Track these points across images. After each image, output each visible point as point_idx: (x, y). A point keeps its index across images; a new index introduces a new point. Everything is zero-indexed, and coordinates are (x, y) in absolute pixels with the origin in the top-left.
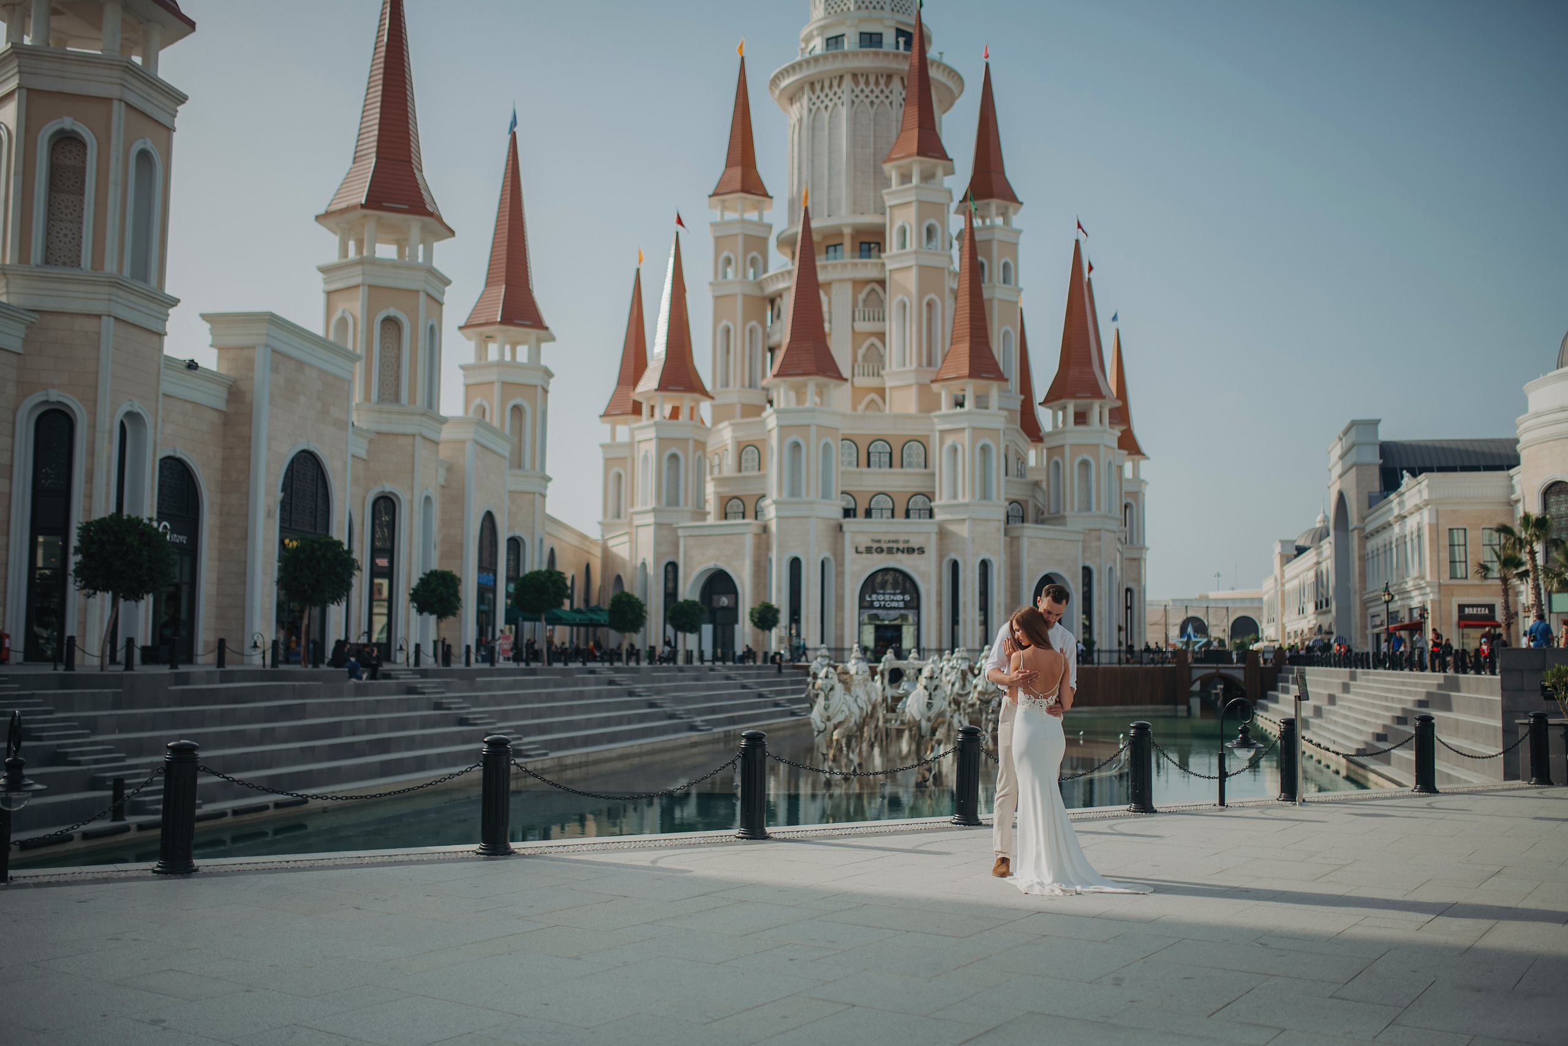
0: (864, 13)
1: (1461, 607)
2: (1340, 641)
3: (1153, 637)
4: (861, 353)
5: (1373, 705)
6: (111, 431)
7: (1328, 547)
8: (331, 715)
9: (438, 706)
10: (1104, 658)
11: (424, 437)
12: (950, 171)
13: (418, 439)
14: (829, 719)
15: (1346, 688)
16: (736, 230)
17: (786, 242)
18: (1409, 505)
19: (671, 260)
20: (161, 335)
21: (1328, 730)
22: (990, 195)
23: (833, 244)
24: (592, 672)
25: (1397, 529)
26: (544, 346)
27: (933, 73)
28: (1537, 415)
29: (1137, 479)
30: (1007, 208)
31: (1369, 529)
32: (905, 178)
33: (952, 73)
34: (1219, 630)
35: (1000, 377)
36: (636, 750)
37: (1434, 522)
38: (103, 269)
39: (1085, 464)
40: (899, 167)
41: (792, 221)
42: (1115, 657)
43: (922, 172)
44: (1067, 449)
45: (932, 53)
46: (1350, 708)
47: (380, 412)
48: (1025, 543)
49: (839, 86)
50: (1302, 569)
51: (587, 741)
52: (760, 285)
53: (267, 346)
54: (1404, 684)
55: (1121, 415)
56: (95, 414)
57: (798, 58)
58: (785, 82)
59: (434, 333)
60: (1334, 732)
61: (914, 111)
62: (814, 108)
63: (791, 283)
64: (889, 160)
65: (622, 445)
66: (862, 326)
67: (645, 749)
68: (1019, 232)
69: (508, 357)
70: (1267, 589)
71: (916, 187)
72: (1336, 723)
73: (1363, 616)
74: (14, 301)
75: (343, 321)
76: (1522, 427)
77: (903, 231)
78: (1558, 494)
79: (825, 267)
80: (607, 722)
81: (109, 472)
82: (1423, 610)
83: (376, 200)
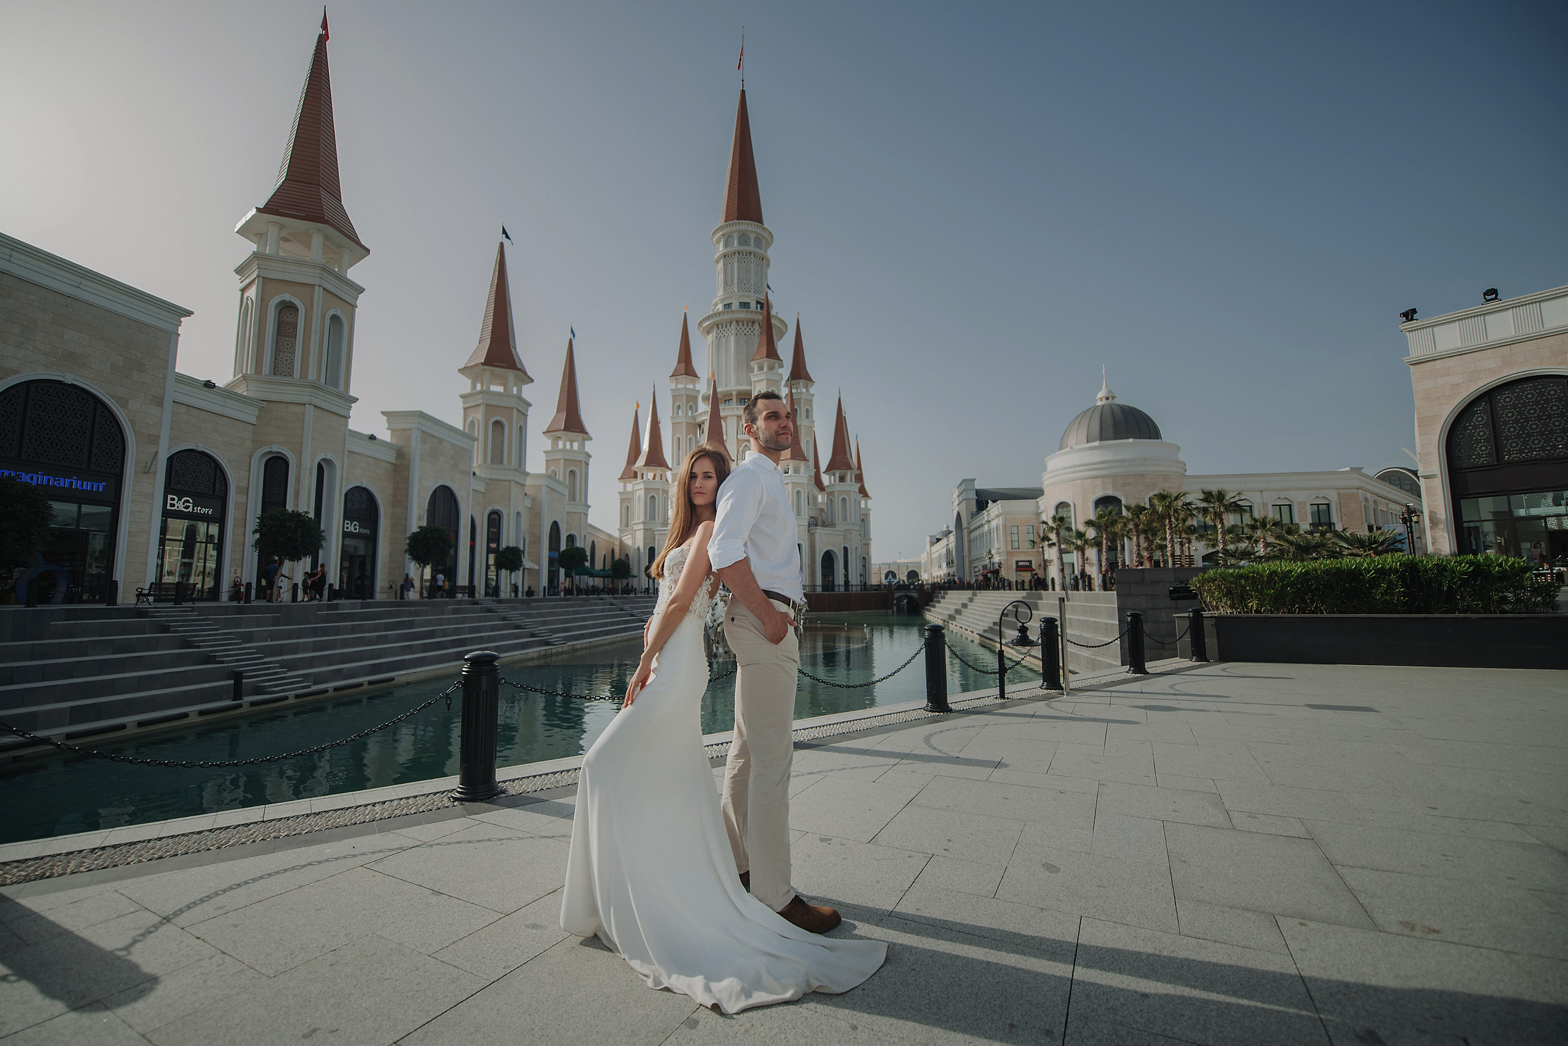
0: (741, 293)
1: (1017, 562)
2: (960, 579)
3: (874, 581)
4: (741, 449)
5: (988, 608)
6: (311, 469)
7: (952, 538)
8: (432, 626)
9: (504, 619)
10: (854, 588)
11: (516, 482)
12: (781, 366)
13: (513, 483)
14: (715, 621)
15: (971, 600)
16: (683, 392)
17: (705, 398)
18: (993, 515)
19: (651, 405)
20: (347, 417)
21: (965, 620)
22: (800, 378)
23: (728, 399)
24: (602, 599)
25: (986, 527)
26: (587, 443)
27: (773, 321)
28: (1052, 471)
29: (867, 509)
30: (807, 384)
31: (971, 528)
32: (761, 368)
33: (782, 321)
34: (903, 577)
35: (805, 459)
36: (620, 639)
37: (1004, 522)
38: (307, 378)
39: (844, 500)
40: (758, 363)
41: (709, 389)
42: (859, 588)
43: (768, 366)
44: (836, 493)
45: (773, 313)
46: (975, 609)
47: (492, 468)
48: (817, 536)
49: (730, 326)
50: (940, 548)
51: (592, 635)
52: (694, 418)
53: (418, 429)
54: (1002, 597)
55: (859, 478)
56: (301, 459)
57: (711, 313)
58: (705, 324)
59: (522, 430)
60: (968, 621)
61: (765, 337)
62: (719, 337)
63: (707, 417)
64: (753, 360)
65: (629, 492)
67: (624, 638)
68: (813, 395)
69: (568, 447)
70: (924, 558)
71: (766, 372)
72: (968, 617)
73: (970, 568)
74: (251, 395)
75: (472, 423)
76: (1045, 478)
78: (1063, 508)
79: (724, 409)
80: (606, 625)
81: (309, 492)
82: (1000, 564)
83: (489, 361)
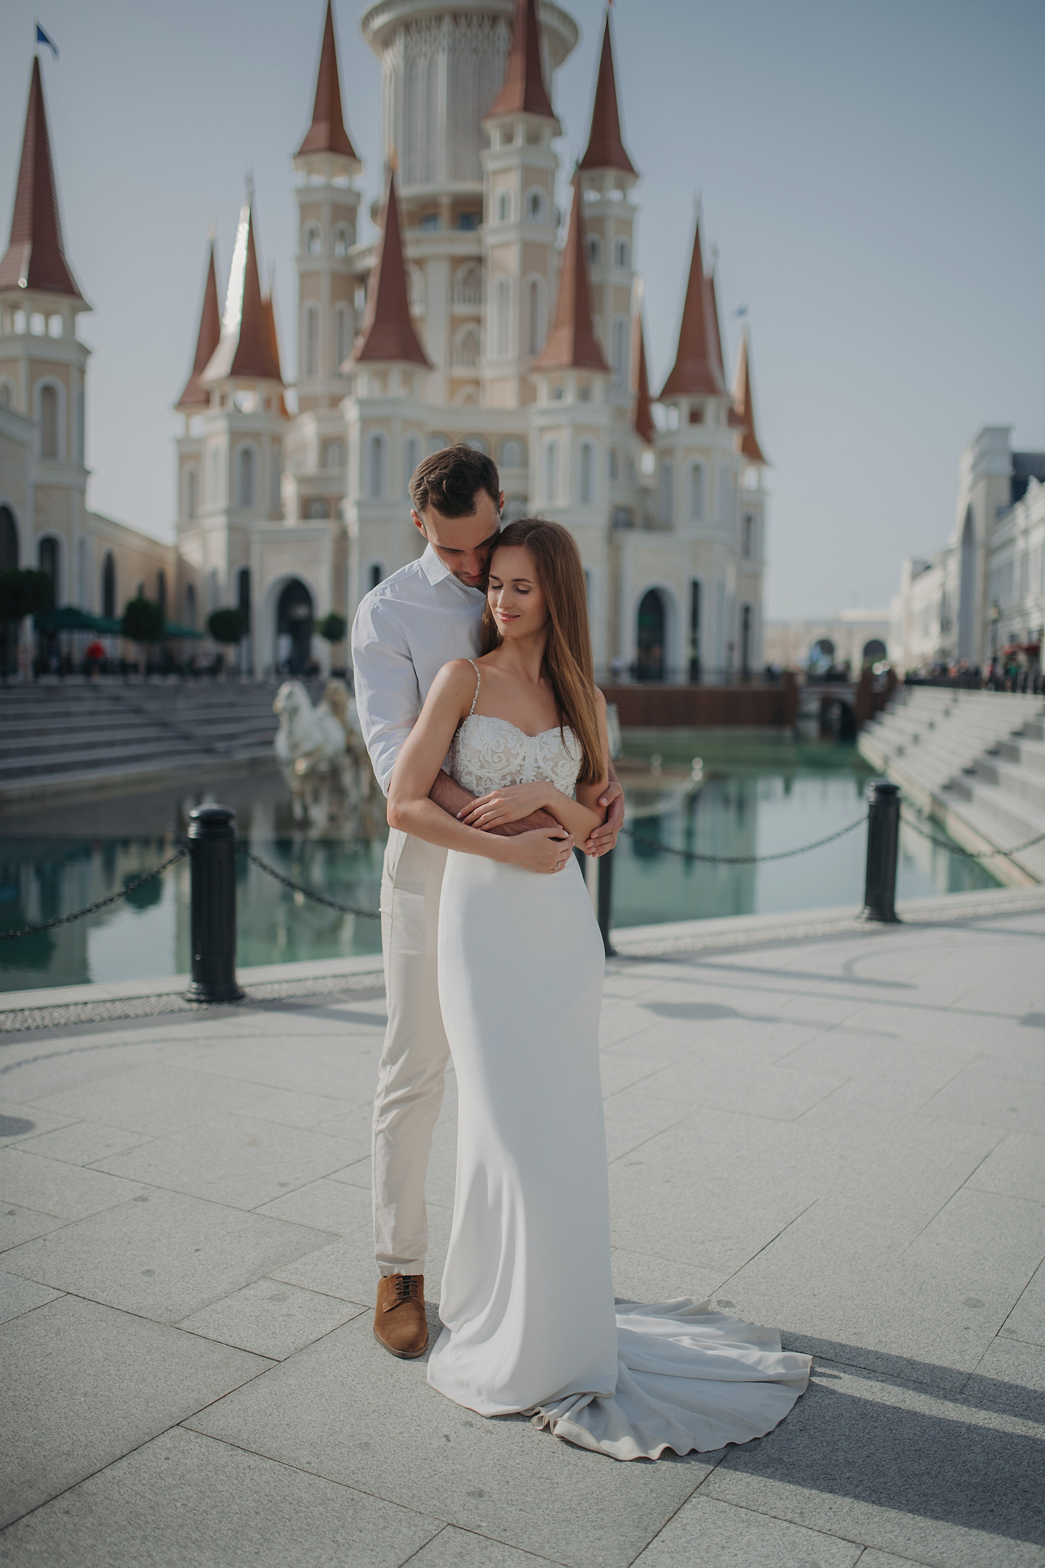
4: (458, 340)
7: (954, 566)
10: (712, 679)
12: (560, 134)
15: (947, 713)
16: (323, 197)
18: (1035, 517)
22: (606, 165)
23: (424, 216)
25: (1021, 546)
26: (79, 317)
27: (543, 16)
29: (761, 491)
30: (625, 182)
31: (995, 543)
32: (508, 138)
33: (566, 18)
34: (851, 653)
35: (605, 368)
39: (698, 468)
40: (502, 125)
41: (381, 188)
42: (727, 676)
43: (527, 132)
44: (680, 452)
48: (629, 552)
49: (439, 27)
50: (930, 589)
52: (347, 261)
55: (744, 417)
58: (377, 23)
60: (925, 763)
61: (521, 58)
62: (410, 56)
63: (372, 262)
64: (491, 116)
65: (194, 440)
66: (462, 309)
68: (637, 208)
69: (37, 329)
70: (895, 610)
71: (520, 148)
77: (503, 201)
79: (415, 241)
